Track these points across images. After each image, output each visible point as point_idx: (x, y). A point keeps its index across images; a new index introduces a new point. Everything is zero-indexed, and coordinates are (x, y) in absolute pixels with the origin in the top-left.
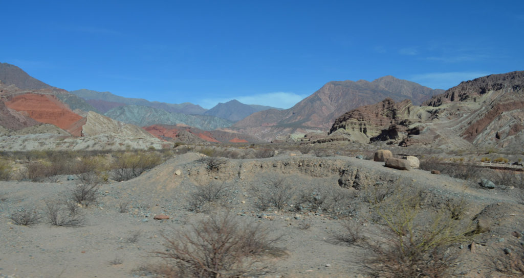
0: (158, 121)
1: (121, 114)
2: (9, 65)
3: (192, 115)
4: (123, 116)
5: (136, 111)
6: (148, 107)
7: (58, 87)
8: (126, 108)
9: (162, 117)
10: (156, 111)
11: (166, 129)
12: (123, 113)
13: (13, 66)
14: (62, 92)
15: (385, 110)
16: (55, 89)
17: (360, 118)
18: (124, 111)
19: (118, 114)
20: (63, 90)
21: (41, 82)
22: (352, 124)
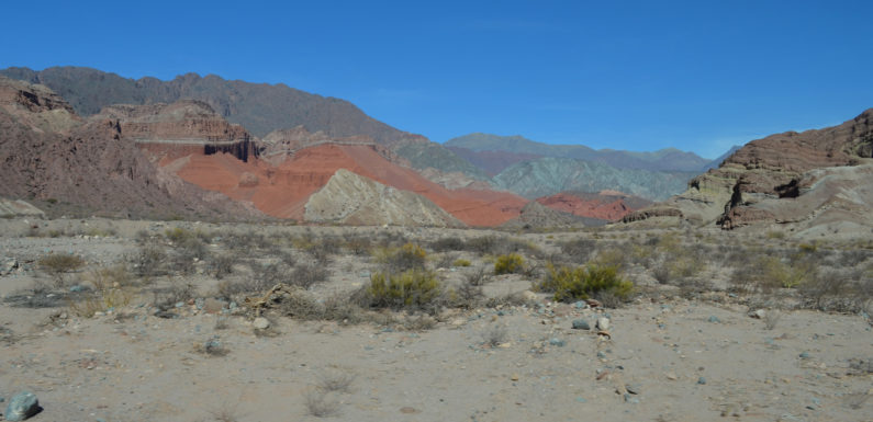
0: (593, 185)
1: (525, 174)
2: (334, 100)
3: (666, 172)
4: (528, 178)
5: (553, 168)
6: (577, 160)
7: (411, 132)
8: (535, 165)
9: (604, 177)
10: (593, 168)
11: (581, 200)
12: (529, 172)
13: (341, 100)
14: (417, 140)
15: (856, 140)
16: (407, 136)
17: (751, 162)
18: (531, 168)
19: (521, 174)
20: (419, 136)
21: (385, 124)
22: (727, 177)
